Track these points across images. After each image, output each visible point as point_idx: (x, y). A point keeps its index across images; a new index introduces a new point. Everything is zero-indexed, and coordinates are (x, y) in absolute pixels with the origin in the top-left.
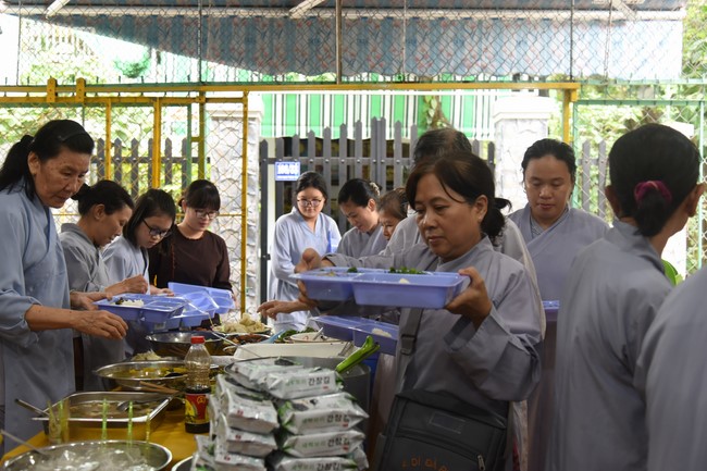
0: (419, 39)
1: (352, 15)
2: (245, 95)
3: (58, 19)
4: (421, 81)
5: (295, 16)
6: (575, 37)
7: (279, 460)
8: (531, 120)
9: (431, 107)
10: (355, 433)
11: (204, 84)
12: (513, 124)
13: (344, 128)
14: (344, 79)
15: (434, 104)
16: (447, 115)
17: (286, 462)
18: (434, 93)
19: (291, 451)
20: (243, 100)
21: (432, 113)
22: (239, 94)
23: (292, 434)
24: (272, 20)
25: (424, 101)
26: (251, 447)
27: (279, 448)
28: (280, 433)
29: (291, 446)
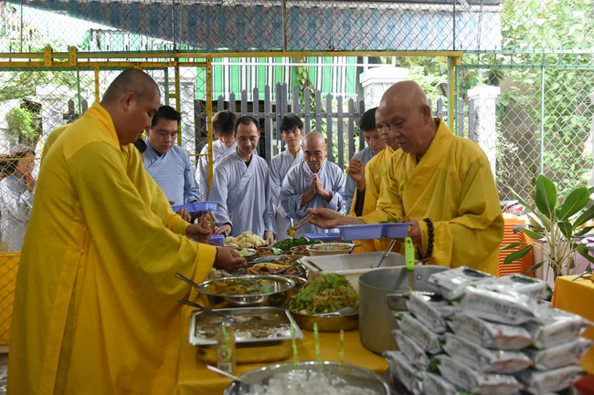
0: (318, 24)
2: (210, 60)
5: (225, 4)
7: (531, 377)
9: (303, 78)
10: (586, 341)
11: (178, 51)
12: (380, 87)
15: (305, 75)
16: (313, 84)
19: (539, 366)
20: (206, 65)
21: (303, 82)
22: (205, 60)
23: (538, 349)
24: (208, 7)
25: (297, 73)
26: (510, 365)
27: (531, 363)
28: (530, 349)
29: (539, 362)
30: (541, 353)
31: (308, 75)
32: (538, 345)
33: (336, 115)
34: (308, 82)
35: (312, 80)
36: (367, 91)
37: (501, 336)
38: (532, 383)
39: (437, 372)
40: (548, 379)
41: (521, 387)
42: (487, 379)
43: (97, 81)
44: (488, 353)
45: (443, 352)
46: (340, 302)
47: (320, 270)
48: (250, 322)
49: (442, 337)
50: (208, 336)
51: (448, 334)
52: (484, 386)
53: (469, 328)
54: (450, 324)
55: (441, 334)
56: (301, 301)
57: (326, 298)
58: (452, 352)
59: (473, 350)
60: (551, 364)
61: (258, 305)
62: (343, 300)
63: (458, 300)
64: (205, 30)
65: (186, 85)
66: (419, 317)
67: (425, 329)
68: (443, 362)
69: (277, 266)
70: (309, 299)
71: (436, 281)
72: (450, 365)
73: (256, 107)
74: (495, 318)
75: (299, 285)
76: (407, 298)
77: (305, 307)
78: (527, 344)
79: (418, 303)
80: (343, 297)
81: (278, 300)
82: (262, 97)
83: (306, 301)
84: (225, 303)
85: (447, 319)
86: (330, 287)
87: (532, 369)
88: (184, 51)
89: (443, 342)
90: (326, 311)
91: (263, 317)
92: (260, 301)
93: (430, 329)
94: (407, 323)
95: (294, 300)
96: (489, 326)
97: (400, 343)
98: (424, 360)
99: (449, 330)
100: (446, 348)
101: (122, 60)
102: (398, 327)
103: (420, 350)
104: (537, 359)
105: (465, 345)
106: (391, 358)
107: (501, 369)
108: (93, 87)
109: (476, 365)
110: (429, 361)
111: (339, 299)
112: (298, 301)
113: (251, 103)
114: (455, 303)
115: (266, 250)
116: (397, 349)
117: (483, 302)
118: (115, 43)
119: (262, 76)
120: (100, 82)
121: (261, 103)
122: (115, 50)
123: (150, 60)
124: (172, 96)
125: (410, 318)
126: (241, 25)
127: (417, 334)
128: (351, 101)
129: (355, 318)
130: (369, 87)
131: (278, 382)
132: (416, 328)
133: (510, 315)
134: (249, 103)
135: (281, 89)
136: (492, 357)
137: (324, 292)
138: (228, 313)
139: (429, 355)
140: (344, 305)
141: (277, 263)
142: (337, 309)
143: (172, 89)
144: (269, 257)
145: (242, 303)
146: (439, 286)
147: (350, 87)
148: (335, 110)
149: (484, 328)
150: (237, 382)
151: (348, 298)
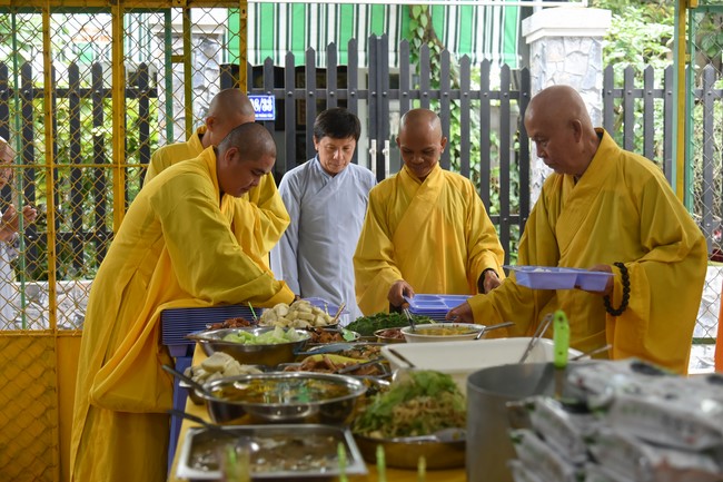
8: (581, 38)
9: (420, 25)
13: (331, 50)
16: (439, 37)
21: (421, 34)
25: (411, 16)
31: (430, 20)
33: (477, 95)
34: (430, 35)
35: (438, 28)
36: (535, 51)
37: (665, 466)
43: (46, 31)
46: (439, 420)
47: (412, 366)
48: (283, 448)
49: (580, 471)
50: (213, 467)
51: (589, 466)
53: (618, 454)
54: (595, 449)
55: (579, 465)
56: (374, 416)
57: (415, 412)
61: (302, 421)
62: (445, 416)
63: (606, 408)
65: (205, 38)
66: (550, 439)
67: (556, 457)
69: (345, 360)
70: (386, 413)
71: (581, 381)
73: (331, 79)
74: (662, 438)
75: (373, 391)
76: (531, 407)
77: (379, 427)
79: (548, 415)
80: (446, 410)
81: (337, 414)
82: (342, 59)
83: (381, 417)
84: (247, 417)
85: (590, 440)
86: (424, 392)
90: (414, 433)
91: (307, 441)
92: (305, 414)
93: (564, 458)
94: (530, 448)
95: (363, 414)
99: (592, 458)
102: (515, 456)
108: (38, 42)
111: (438, 415)
112: (368, 416)
113: (324, 70)
114: (599, 414)
115: (333, 334)
117: (644, 412)
119: (347, 23)
120: (52, 33)
121: (342, 70)
124: (178, 59)
125: (534, 439)
127: (544, 467)
128: (505, 69)
130: (539, 45)
132: (542, 457)
133: (685, 433)
134: (319, 70)
135: (377, 47)
137: (412, 402)
138: (250, 433)
140: (445, 425)
141: (347, 355)
142: (433, 431)
143: (178, 45)
144: (337, 345)
145: (275, 417)
146: (584, 389)
147: (508, 42)
148: (475, 86)
149: (640, 454)
151: (452, 413)
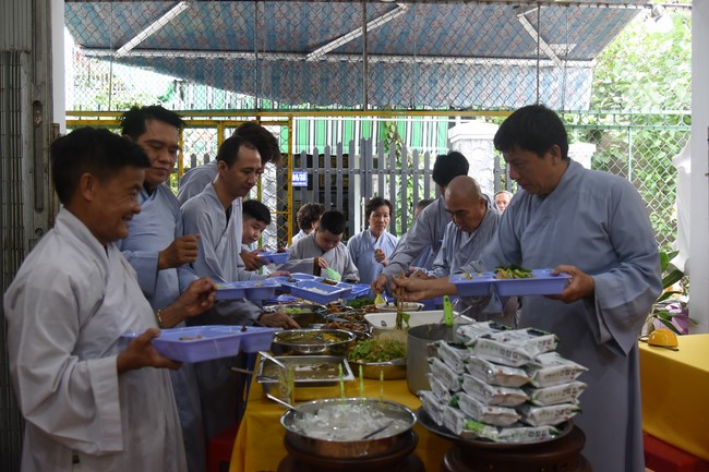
1: (374, 60)
2: (291, 119)
3: (124, 60)
4: (384, 111)
5: (310, 59)
6: (541, 78)
7: (528, 410)
8: (481, 140)
9: (391, 131)
10: (581, 384)
11: (260, 110)
12: (468, 143)
13: (340, 146)
14: (369, 107)
15: (393, 128)
17: (534, 411)
18: (393, 119)
19: (536, 402)
20: (288, 123)
21: (391, 136)
22: (286, 118)
23: (535, 388)
24: (292, 62)
25: (386, 126)
26: (509, 399)
27: (528, 398)
28: (528, 387)
29: (536, 398)
30: (538, 391)
31: (396, 128)
32: (536, 384)
33: (423, 172)
34: (396, 136)
35: (401, 133)
36: (456, 147)
37: (501, 374)
38: (529, 415)
39: (456, 406)
40: (544, 413)
41: (520, 417)
42: (490, 410)
44: (491, 388)
45: (462, 390)
49: (461, 377)
51: (465, 375)
52: (486, 414)
53: (479, 368)
54: (467, 366)
55: (460, 375)
56: (358, 353)
58: (469, 390)
59: (481, 386)
60: (547, 400)
63: (473, 346)
64: (288, 85)
66: (447, 362)
67: (449, 370)
68: (461, 398)
71: (463, 332)
72: (465, 400)
73: (339, 162)
74: (501, 361)
76: (438, 346)
77: (361, 358)
78: (525, 382)
81: (340, 351)
82: (346, 150)
83: (362, 353)
84: (292, 352)
85: (465, 362)
87: (529, 404)
88: (266, 110)
89: (462, 381)
90: (380, 360)
92: (322, 351)
93: (453, 371)
94: (436, 366)
95: (353, 351)
96: (492, 366)
97: (432, 384)
98: (448, 397)
99: (466, 371)
100: (464, 386)
101: (204, 119)
102: (430, 371)
103: (445, 389)
104: (534, 396)
105: (477, 383)
106: (423, 396)
107: (501, 401)
109: (483, 399)
110: (451, 398)
113: (335, 156)
114: (470, 349)
116: (429, 389)
117: (492, 348)
118: (199, 102)
121: (346, 156)
122: (199, 108)
123: (233, 119)
125: (439, 362)
126: (325, 80)
127: (444, 375)
129: (403, 367)
130: (458, 143)
131: (326, 411)
132: (443, 370)
133: (512, 358)
134: (332, 157)
135: (366, 144)
136: (494, 391)
139: (452, 393)
142: (390, 359)
145: (307, 352)
146: (465, 336)
147: (441, 141)
148: (421, 167)
149: (489, 368)
150: (292, 410)
